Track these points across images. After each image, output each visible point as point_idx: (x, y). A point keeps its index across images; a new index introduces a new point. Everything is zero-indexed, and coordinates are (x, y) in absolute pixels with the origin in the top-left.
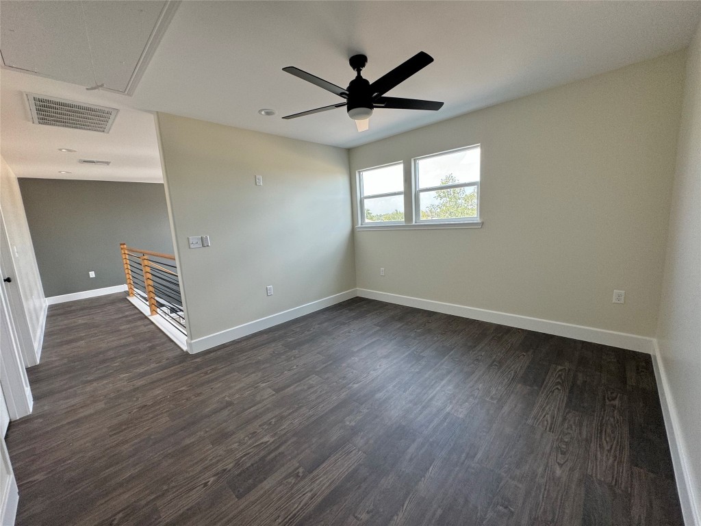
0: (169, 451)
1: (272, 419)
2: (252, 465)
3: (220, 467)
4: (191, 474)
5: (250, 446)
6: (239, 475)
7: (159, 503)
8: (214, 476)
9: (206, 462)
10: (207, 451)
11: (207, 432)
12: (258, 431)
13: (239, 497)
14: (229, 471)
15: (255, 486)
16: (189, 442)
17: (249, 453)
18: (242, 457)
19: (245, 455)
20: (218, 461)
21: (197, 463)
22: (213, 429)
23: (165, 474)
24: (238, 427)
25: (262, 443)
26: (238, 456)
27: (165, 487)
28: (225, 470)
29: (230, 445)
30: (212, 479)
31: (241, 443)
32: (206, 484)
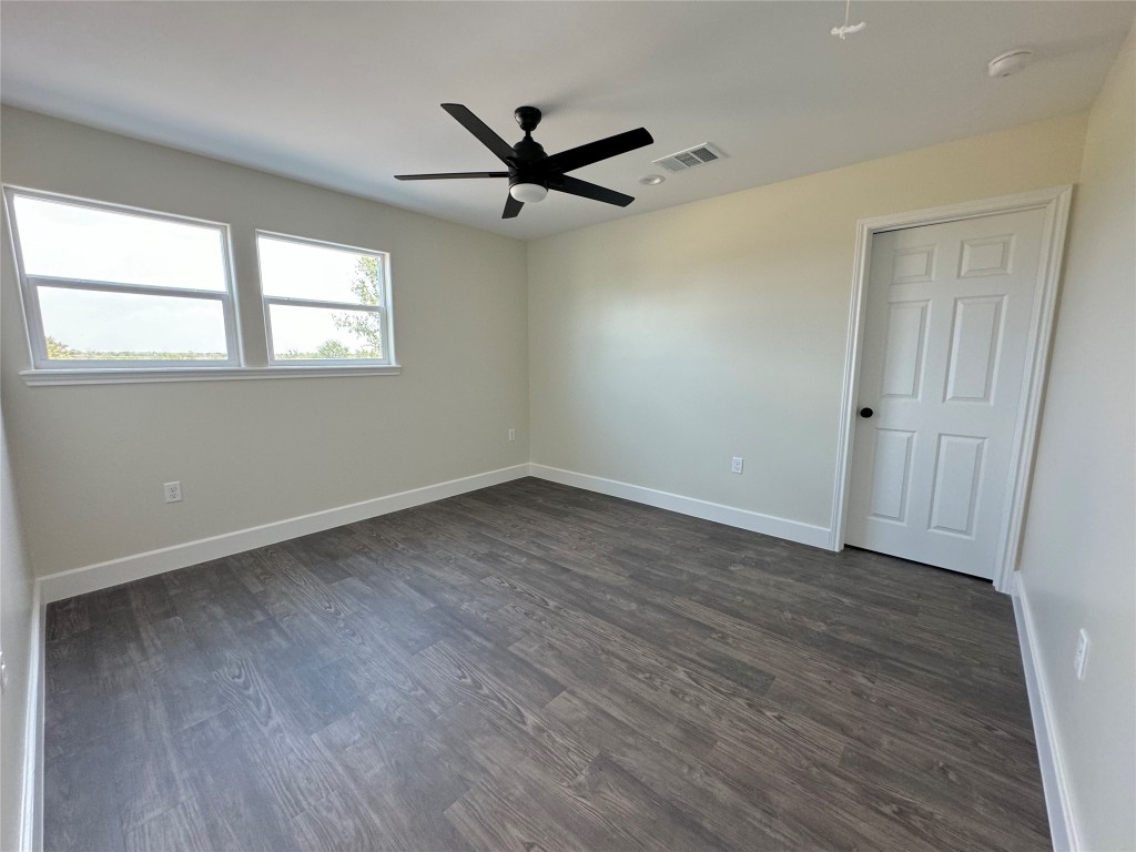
0: (758, 815)
1: (639, 680)
2: (728, 678)
3: (747, 713)
4: (776, 745)
5: (700, 690)
6: (747, 687)
7: (835, 762)
8: (764, 714)
9: (750, 735)
10: (730, 745)
11: (691, 768)
12: (669, 688)
13: (773, 678)
14: (747, 699)
15: (752, 668)
16: (725, 788)
17: (713, 687)
18: (722, 693)
19: (716, 690)
20: (740, 719)
21: (756, 748)
22: (682, 761)
23: (798, 787)
24: (666, 719)
25: (690, 677)
26: (721, 698)
27: (814, 770)
28: (749, 705)
29: (707, 715)
30: (768, 713)
31: (698, 703)
32: (779, 718)
